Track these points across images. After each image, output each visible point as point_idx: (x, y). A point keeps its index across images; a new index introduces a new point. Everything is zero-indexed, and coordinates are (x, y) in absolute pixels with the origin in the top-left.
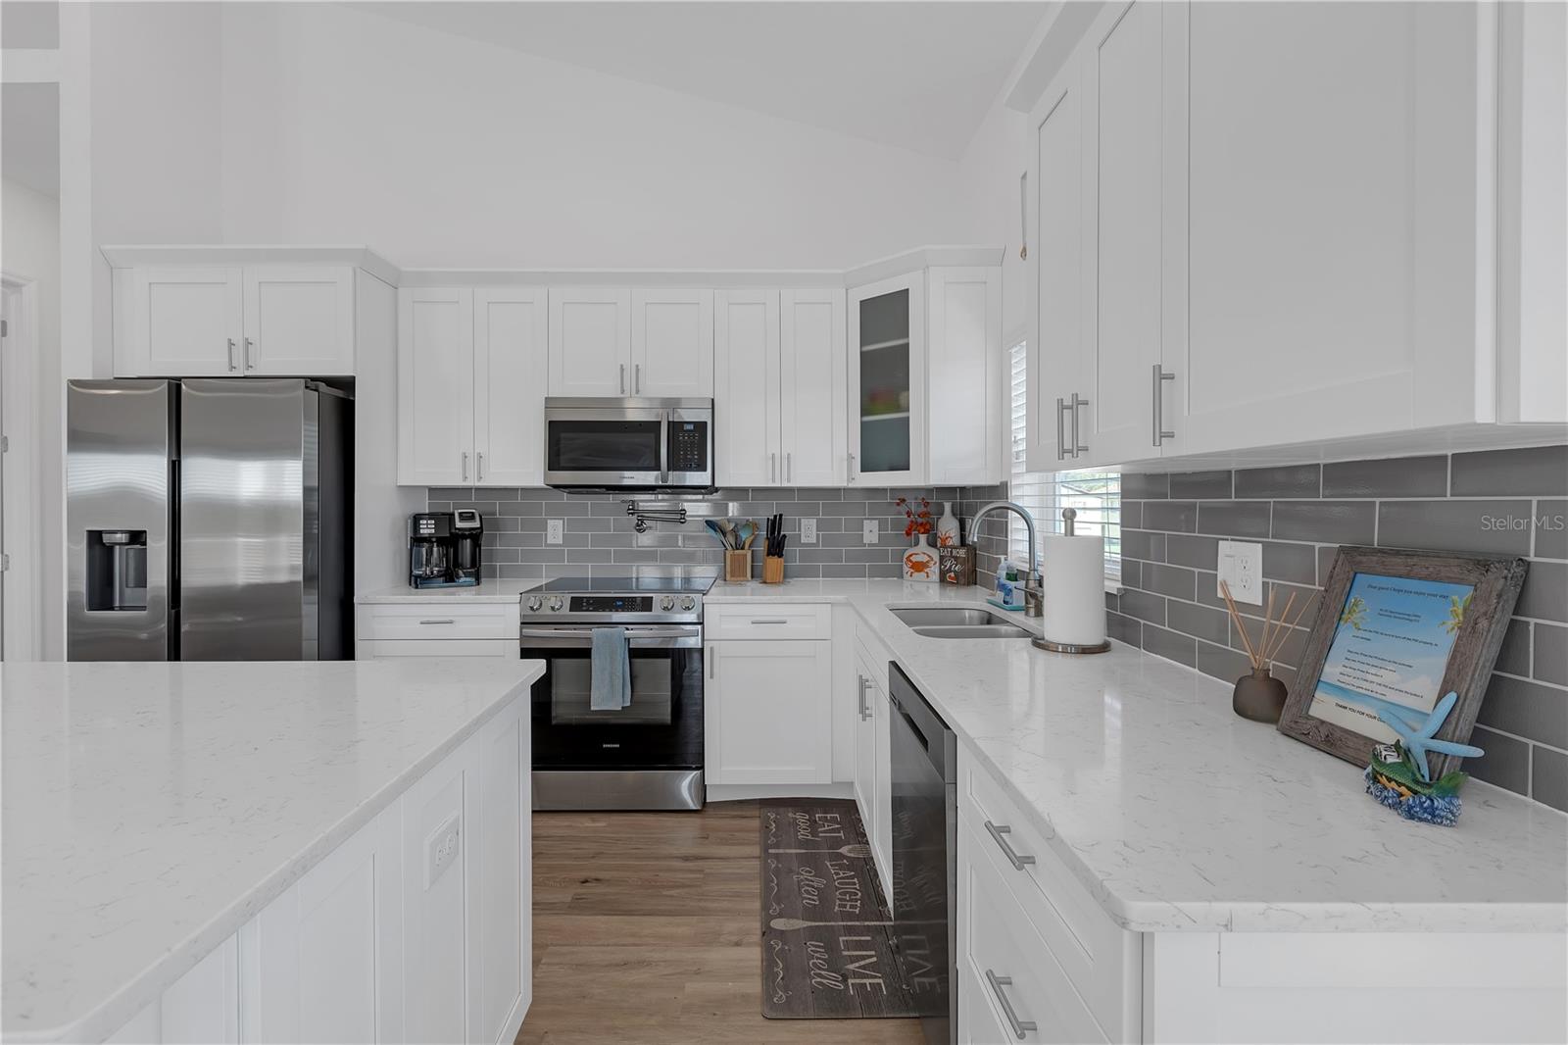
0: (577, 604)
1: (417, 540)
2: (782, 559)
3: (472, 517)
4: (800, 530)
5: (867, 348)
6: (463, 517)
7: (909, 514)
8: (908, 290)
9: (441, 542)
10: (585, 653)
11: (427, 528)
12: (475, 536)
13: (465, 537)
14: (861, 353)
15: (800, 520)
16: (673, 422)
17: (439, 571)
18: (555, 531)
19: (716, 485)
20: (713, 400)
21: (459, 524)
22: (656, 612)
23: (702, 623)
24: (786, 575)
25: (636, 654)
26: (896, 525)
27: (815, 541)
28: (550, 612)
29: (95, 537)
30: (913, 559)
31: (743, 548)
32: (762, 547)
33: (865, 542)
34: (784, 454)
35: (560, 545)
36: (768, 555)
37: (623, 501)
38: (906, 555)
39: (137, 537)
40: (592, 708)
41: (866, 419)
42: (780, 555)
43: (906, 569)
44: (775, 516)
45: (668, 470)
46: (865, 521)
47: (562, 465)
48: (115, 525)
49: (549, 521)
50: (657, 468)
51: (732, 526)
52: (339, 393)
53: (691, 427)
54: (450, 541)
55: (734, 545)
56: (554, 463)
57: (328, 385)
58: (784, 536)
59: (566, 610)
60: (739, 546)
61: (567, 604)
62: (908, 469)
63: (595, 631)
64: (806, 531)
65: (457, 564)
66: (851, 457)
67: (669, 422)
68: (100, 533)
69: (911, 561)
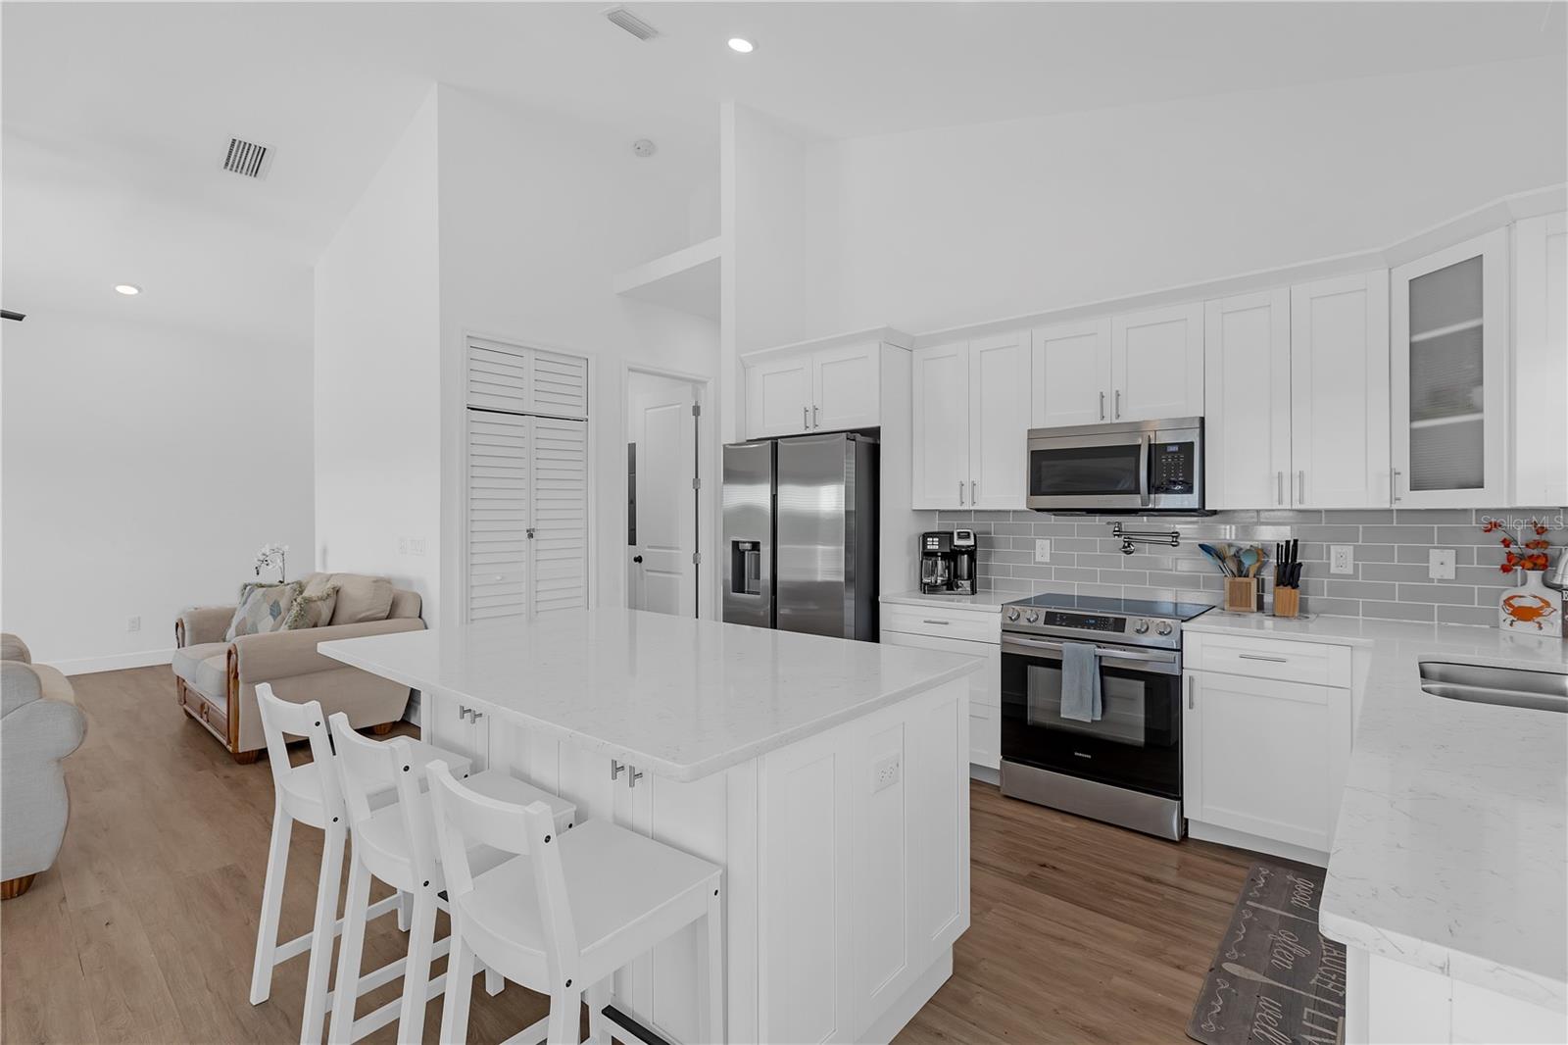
0: (1051, 618)
1: (928, 554)
2: (1297, 591)
3: (968, 536)
4: (1329, 558)
5: (1418, 338)
6: (960, 536)
7: (1506, 543)
8: (1481, 256)
9: (944, 556)
10: (1056, 664)
11: (933, 545)
12: (971, 553)
13: (963, 553)
14: (1412, 345)
15: (1328, 548)
16: (1155, 444)
17: (942, 581)
18: (1043, 550)
19: (1208, 507)
20: (1202, 420)
21: (957, 542)
22: (1129, 634)
23: (1180, 650)
24: (1303, 610)
25: (1106, 672)
26: (1483, 556)
27: (1351, 572)
28: (1026, 623)
29: (736, 544)
30: (1516, 603)
31: (1247, 576)
32: (1269, 575)
33: (1431, 576)
34: (1296, 472)
35: (1046, 563)
36: (1278, 585)
37: (1109, 523)
38: (1505, 596)
39: (756, 546)
40: (1062, 716)
41: (1419, 424)
42: (1295, 586)
43: (1504, 615)
44: (1288, 542)
45: (1149, 493)
46: (1431, 551)
47: (1043, 490)
48: (745, 538)
49: (1037, 541)
50: (1137, 491)
51: (1233, 551)
52: (869, 440)
53: (1176, 448)
54: (952, 556)
55: (1236, 572)
56: (1036, 488)
57: (862, 435)
58: (1300, 564)
59: (1041, 623)
60: (1241, 572)
61: (1042, 618)
62: (1482, 487)
63: (1066, 645)
64: (1340, 559)
65: (956, 576)
66: (1394, 474)
67: (1150, 445)
68: (738, 542)
69: (1511, 606)
